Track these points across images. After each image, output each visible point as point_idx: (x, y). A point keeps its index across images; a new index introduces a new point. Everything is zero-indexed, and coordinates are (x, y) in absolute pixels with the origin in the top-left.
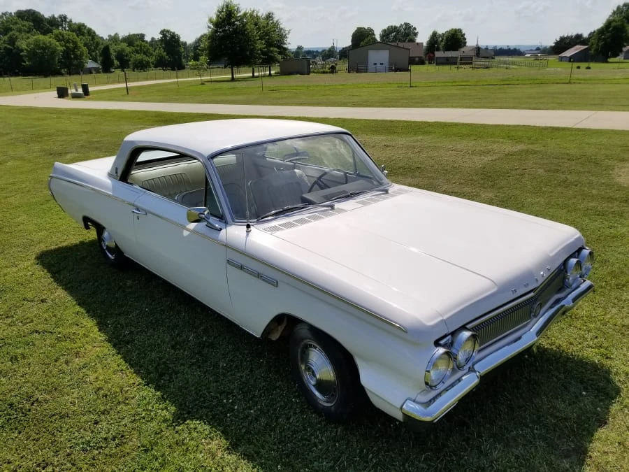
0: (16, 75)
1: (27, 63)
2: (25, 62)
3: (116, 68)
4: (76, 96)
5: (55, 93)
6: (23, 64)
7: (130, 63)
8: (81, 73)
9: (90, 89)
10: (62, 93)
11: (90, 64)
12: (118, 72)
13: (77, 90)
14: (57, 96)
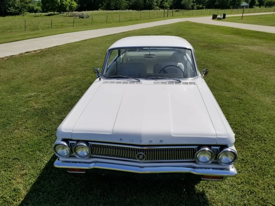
0: (212, 8)
1: (217, 3)
2: (216, 3)
3: (256, 6)
4: (219, 19)
5: (211, 17)
6: (215, 3)
7: (264, 3)
8: (239, 8)
9: (227, 16)
10: (215, 17)
11: (244, 4)
12: (258, 8)
13: (221, 16)
14: (212, 18)
